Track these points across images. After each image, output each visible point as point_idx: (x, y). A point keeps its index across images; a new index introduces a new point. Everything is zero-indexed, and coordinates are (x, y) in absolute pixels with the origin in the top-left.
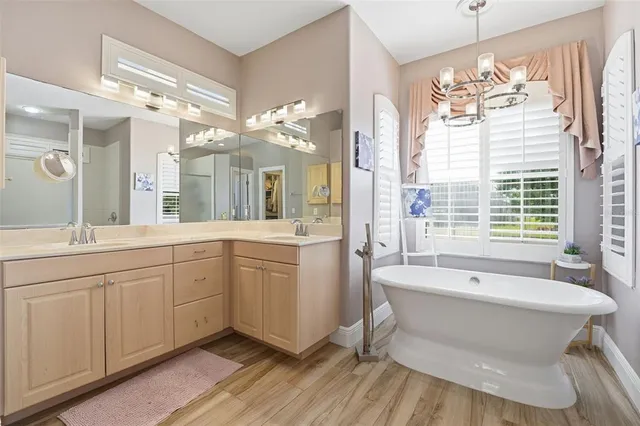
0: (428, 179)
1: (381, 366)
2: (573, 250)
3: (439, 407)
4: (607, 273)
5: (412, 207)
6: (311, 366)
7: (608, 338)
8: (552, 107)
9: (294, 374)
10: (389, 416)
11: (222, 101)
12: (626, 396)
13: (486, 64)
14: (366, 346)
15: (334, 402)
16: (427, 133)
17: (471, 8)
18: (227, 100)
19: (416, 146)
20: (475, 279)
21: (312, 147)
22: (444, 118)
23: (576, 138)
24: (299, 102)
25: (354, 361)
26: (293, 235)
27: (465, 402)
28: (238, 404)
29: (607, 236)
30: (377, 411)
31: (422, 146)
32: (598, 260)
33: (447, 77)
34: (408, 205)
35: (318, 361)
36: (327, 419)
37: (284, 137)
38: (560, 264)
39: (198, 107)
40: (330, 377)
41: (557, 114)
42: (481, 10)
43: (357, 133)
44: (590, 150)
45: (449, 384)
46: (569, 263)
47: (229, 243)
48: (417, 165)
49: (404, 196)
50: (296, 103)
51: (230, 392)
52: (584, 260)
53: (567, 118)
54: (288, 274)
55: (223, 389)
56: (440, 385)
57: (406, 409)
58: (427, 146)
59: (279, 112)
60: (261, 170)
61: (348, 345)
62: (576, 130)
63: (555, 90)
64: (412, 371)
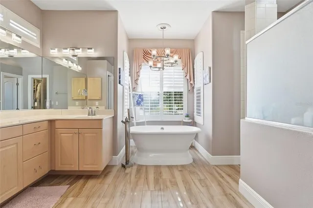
0: (141, 90)
1: (135, 168)
2: (187, 116)
3: (160, 173)
4: (195, 122)
5: (137, 102)
6: (106, 175)
7: (196, 142)
8: (182, 68)
9: (100, 180)
10: (147, 181)
11: (33, 35)
12: (202, 156)
13: (168, 51)
14: (127, 162)
15: (125, 183)
16: (141, 71)
17: (161, 28)
18: (35, 35)
19: (136, 76)
20: (162, 128)
21: (80, 68)
22: (151, 67)
23: (188, 80)
24: (91, 49)
25: (123, 169)
26: (87, 116)
27: (167, 169)
28: (81, 199)
29: (195, 111)
30: (142, 180)
31: (139, 76)
32: (193, 119)
33: (154, 52)
34: (135, 101)
35: (108, 173)
36: (126, 189)
37: (66, 61)
38: (184, 121)
39: (20, 37)
40: (116, 177)
41: (183, 71)
42: (164, 29)
43: (120, 69)
44: (191, 84)
45: (160, 166)
46: (187, 120)
47: (51, 122)
48: (137, 84)
49: (133, 97)
50: (89, 49)
51: (73, 197)
52: (190, 119)
53: (186, 73)
54: (96, 133)
55: (67, 197)
56: (157, 167)
57: (151, 177)
58: (141, 76)
59: (76, 51)
60: (30, 77)
61: (117, 164)
62: (188, 77)
63: (183, 63)
64: (146, 166)
